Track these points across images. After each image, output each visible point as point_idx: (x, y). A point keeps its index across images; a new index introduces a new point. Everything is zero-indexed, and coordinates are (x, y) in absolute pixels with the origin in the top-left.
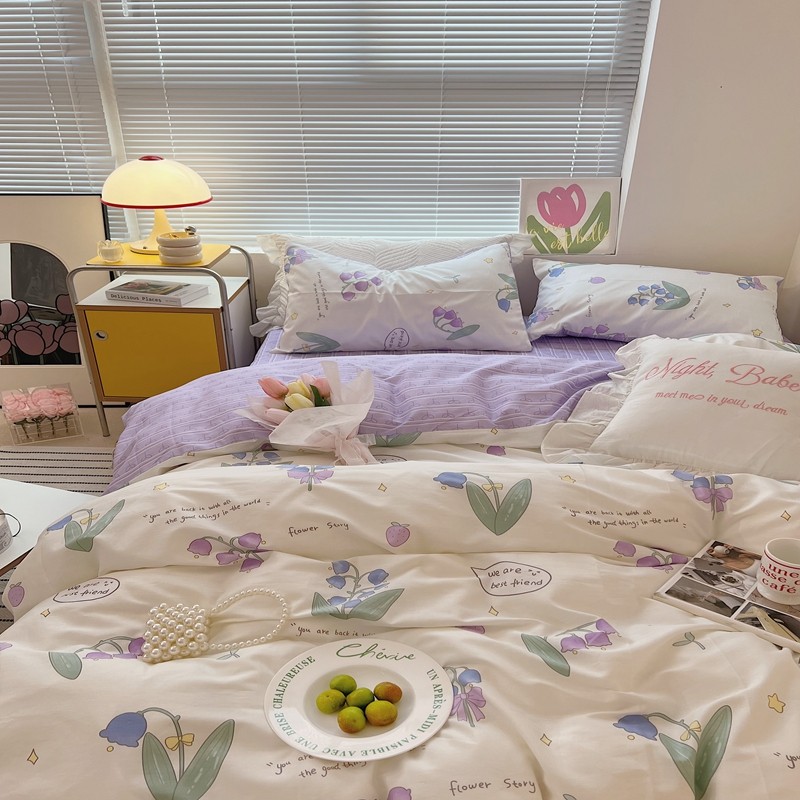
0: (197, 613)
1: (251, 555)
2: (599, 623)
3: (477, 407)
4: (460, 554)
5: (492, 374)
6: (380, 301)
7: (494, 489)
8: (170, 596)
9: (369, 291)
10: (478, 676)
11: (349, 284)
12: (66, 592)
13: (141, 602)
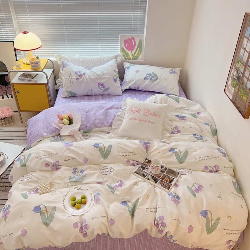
0: (47, 182)
1: (57, 167)
2: (121, 181)
3: (105, 121)
4: (98, 165)
5: (109, 109)
6: (85, 81)
7: (104, 148)
8: (42, 178)
9: (82, 78)
10: (99, 194)
11: (77, 75)
12: (22, 178)
13: (37, 180)
